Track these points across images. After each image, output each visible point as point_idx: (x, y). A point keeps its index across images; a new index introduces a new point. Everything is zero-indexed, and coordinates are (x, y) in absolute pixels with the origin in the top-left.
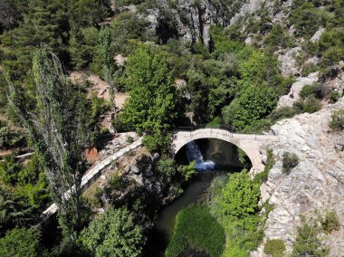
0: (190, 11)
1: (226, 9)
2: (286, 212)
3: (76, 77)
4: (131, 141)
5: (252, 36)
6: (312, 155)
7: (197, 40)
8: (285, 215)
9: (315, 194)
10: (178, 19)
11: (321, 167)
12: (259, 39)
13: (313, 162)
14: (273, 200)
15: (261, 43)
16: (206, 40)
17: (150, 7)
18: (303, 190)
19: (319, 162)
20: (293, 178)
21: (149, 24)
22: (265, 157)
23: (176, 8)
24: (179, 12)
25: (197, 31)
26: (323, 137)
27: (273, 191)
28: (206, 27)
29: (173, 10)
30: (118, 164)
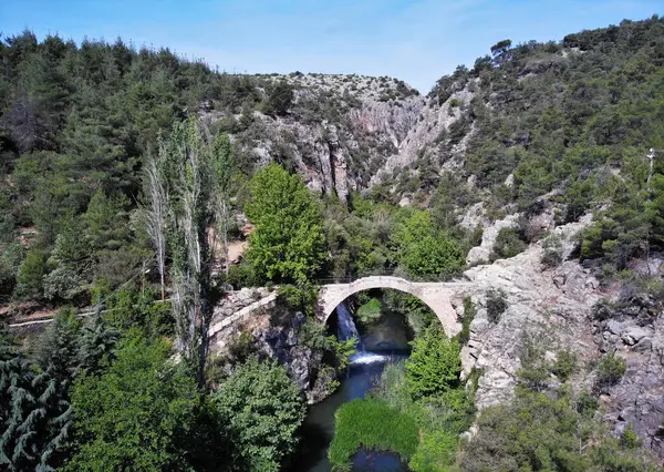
0: (316, 148)
1: (360, 166)
2: (502, 374)
4: (258, 297)
5: (409, 196)
6: (525, 296)
7: (329, 192)
8: (501, 378)
10: (299, 158)
11: (539, 308)
12: (421, 200)
13: (528, 304)
14: (482, 361)
15: (425, 204)
16: (342, 194)
17: (258, 138)
19: (536, 303)
20: (505, 325)
21: (257, 158)
22: (461, 309)
23: (295, 142)
24: (300, 148)
25: (328, 178)
26: (537, 277)
27: (479, 352)
28: (341, 174)
29: (291, 145)
30: (241, 327)
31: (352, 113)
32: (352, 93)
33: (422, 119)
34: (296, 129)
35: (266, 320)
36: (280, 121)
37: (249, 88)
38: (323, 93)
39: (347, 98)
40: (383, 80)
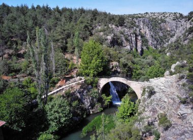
0: (130, 36)
3: (68, 56)
4: (81, 79)
5: (170, 52)
6: (165, 90)
7: (134, 49)
9: (161, 107)
10: (124, 39)
12: (174, 53)
13: (164, 93)
16: (139, 50)
17: (110, 33)
18: (155, 106)
19: (167, 94)
20: (151, 100)
21: (107, 39)
22: (142, 92)
23: (123, 34)
24: (124, 36)
25: (134, 45)
28: (139, 44)
29: (121, 35)
30: (72, 88)
31: (162, 24)
32: (163, 18)
33: (182, 26)
34: (124, 30)
35: (79, 87)
36: (120, 28)
37: (113, 19)
38: (153, 19)
39: (161, 20)
40: (175, 13)
